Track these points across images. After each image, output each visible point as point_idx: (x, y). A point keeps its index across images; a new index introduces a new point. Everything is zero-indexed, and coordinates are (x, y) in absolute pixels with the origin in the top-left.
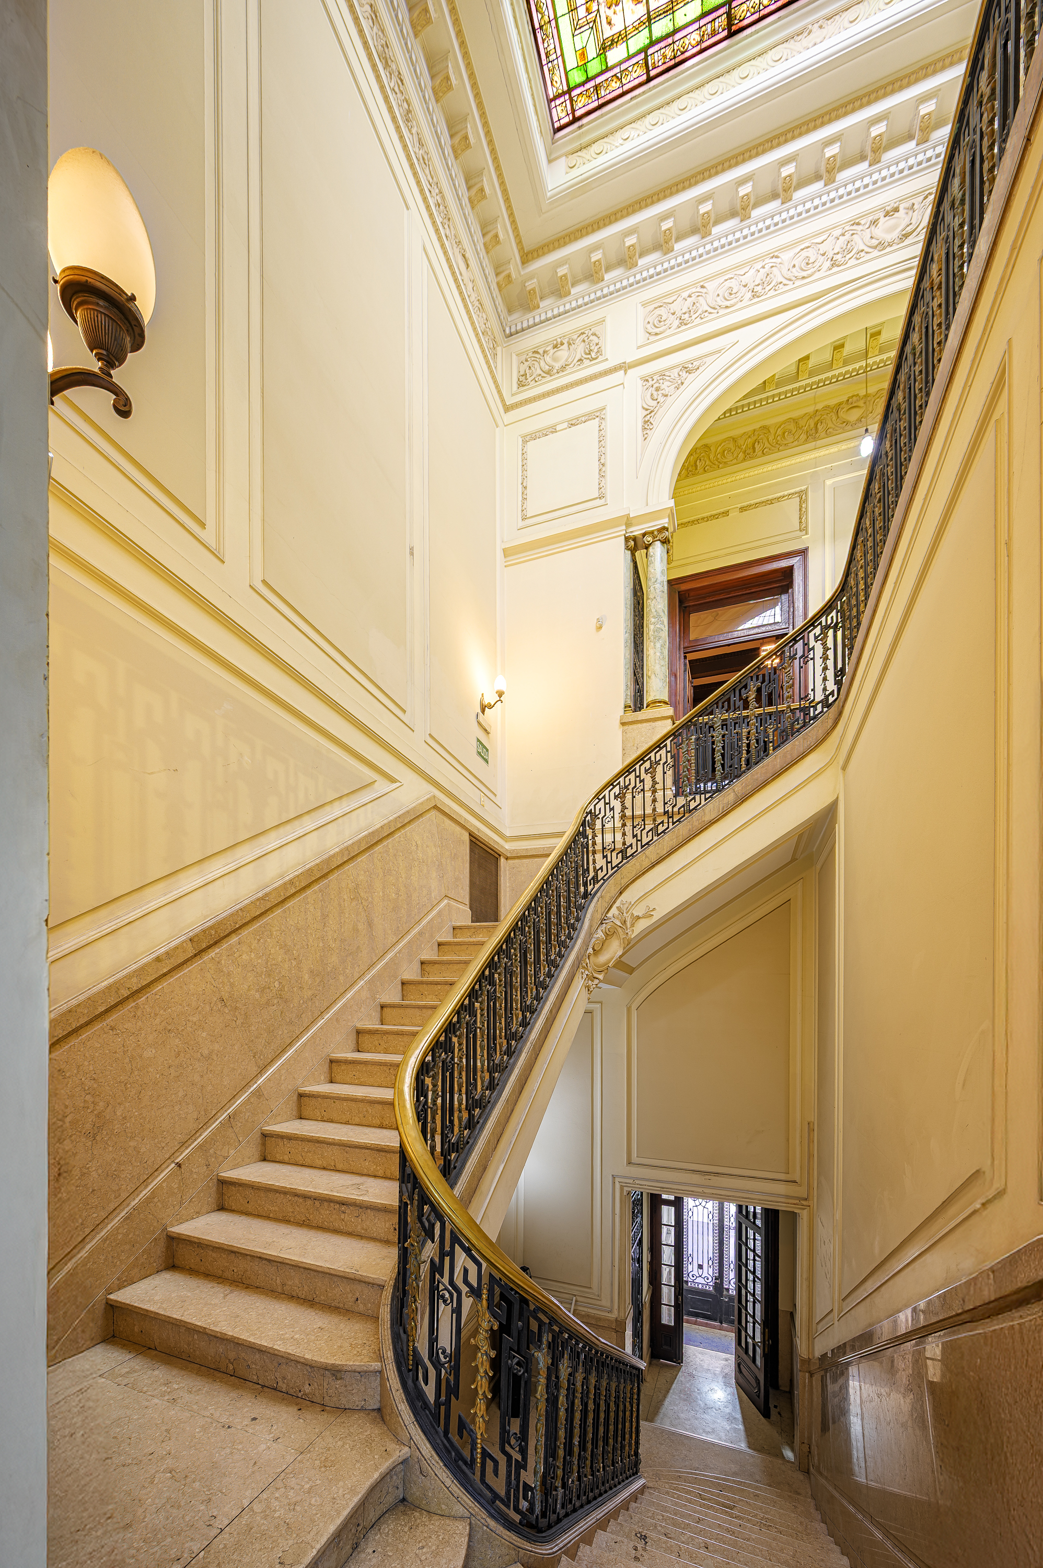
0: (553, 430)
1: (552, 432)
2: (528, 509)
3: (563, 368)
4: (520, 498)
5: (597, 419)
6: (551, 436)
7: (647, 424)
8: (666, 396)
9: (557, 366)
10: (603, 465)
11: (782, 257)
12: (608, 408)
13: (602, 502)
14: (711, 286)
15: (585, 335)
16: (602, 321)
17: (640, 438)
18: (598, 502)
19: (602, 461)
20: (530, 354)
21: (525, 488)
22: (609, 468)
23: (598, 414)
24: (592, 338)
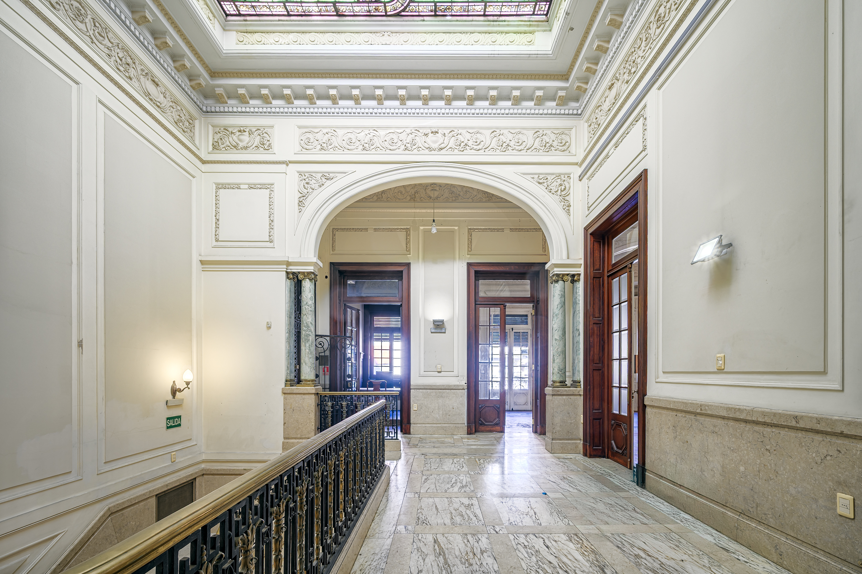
0: (237, 186)
1: (238, 188)
2: (220, 235)
3: (246, 148)
4: (214, 226)
5: (268, 190)
6: (236, 190)
7: (301, 203)
8: (313, 189)
9: (241, 144)
10: (272, 221)
11: (380, 132)
12: (275, 184)
13: (271, 245)
14: (340, 132)
15: (260, 131)
16: (272, 127)
17: (297, 211)
18: (268, 244)
19: (272, 219)
20: (222, 129)
21: (218, 220)
22: (275, 223)
23: (268, 187)
24: (265, 135)
